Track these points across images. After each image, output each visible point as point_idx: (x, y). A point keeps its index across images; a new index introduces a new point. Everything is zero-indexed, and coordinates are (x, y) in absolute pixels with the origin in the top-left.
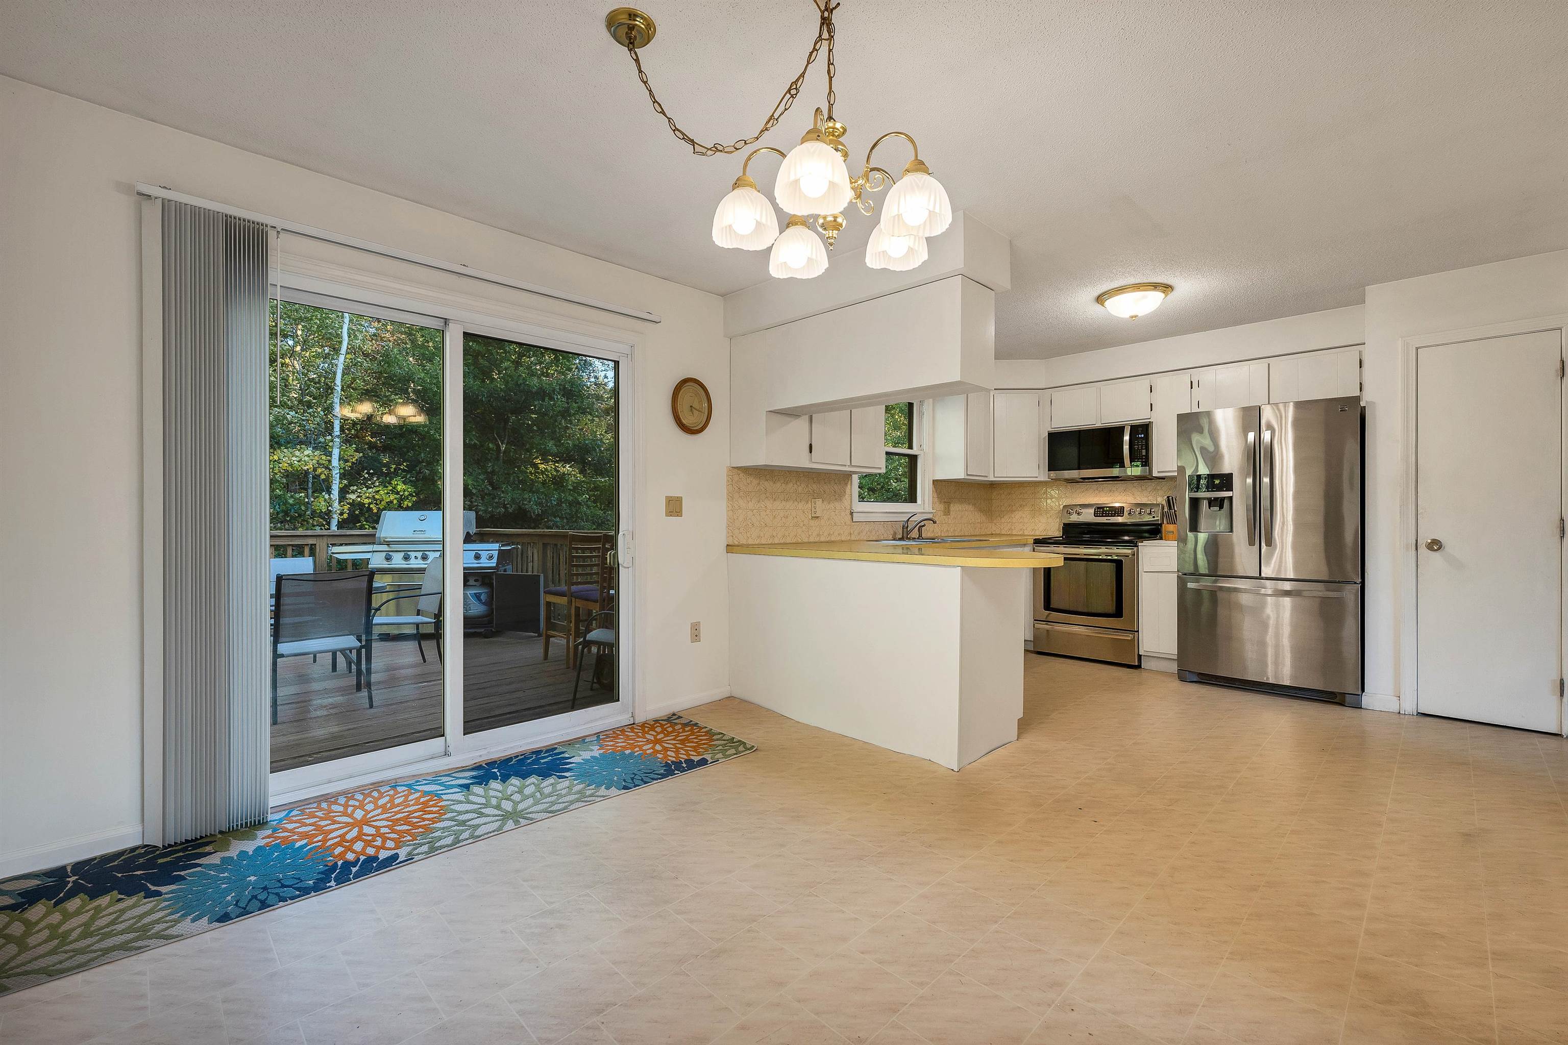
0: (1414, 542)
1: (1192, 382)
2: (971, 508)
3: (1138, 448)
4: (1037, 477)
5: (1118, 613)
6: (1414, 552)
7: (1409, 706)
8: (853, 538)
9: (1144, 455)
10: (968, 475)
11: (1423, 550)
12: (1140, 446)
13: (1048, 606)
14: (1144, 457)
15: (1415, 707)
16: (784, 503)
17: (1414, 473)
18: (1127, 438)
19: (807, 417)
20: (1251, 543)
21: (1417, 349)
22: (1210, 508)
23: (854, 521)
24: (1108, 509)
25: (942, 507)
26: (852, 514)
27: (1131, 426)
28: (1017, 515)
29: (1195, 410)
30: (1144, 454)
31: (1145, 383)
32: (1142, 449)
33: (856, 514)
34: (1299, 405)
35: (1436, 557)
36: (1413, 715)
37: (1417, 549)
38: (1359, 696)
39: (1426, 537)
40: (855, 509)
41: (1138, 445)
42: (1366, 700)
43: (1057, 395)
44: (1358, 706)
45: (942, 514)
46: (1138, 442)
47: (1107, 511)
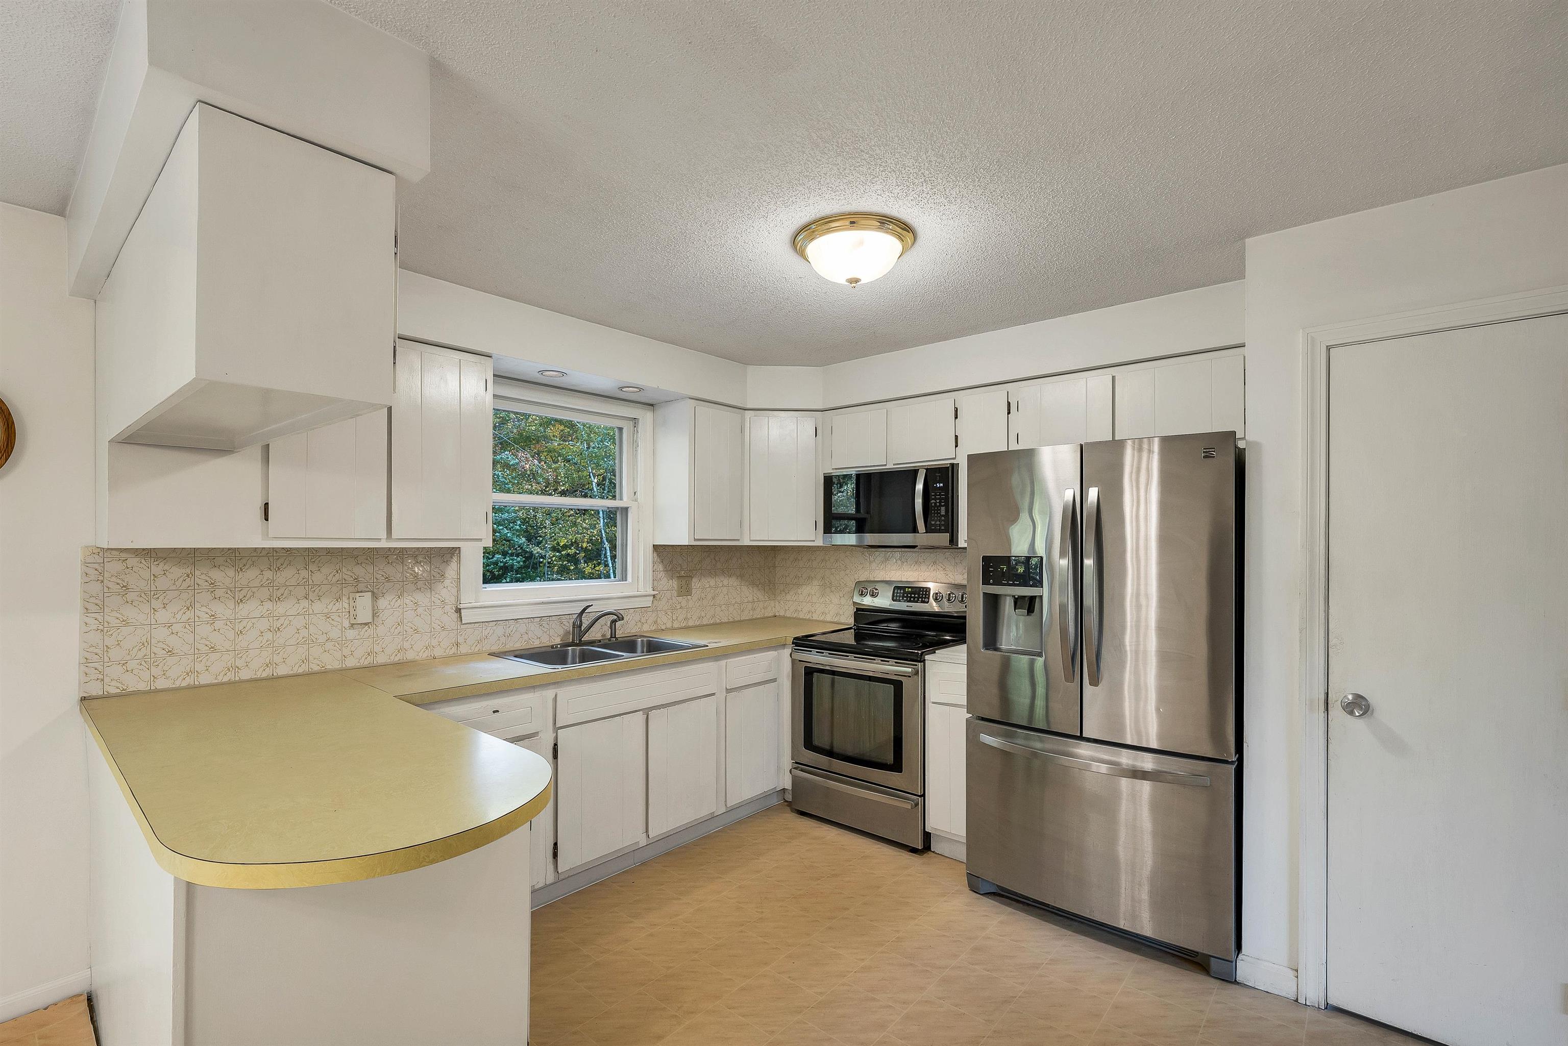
0: (1322, 697)
1: (1009, 404)
2: (733, 581)
3: (935, 503)
4: (814, 541)
5: (897, 766)
6: (1322, 715)
7: (1312, 994)
8: (463, 649)
9: (943, 516)
10: (695, 540)
11: (1336, 712)
12: (938, 501)
13: (809, 744)
14: (943, 518)
15: (1322, 995)
16: (268, 605)
17: (1323, 572)
18: (920, 487)
19: (257, 453)
20: (1069, 678)
21: (1329, 348)
22: (1015, 611)
23: (463, 622)
24: (910, 590)
25: (674, 583)
26: (458, 611)
27: (927, 469)
28: (806, 590)
29: (1014, 447)
30: (943, 513)
31: (946, 404)
32: (941, 506)
33: (465, 610)
34: (1168, 442)
35: (1356, 725)
36: (1319, 1008)
37: (1327, 710)
38: (1231, 964)
39: (1342, 690)
40: (467, 600)
41: (936, 499)
42: (1245, 969)
43: (838, 418)
44: (1229, 979)
45: (675, 594)
46: (935, 495)
47: (908, 592)
